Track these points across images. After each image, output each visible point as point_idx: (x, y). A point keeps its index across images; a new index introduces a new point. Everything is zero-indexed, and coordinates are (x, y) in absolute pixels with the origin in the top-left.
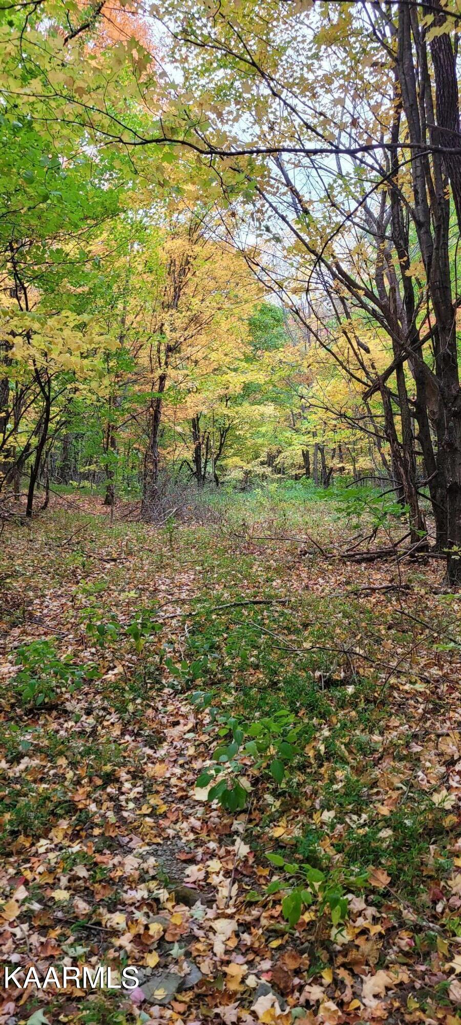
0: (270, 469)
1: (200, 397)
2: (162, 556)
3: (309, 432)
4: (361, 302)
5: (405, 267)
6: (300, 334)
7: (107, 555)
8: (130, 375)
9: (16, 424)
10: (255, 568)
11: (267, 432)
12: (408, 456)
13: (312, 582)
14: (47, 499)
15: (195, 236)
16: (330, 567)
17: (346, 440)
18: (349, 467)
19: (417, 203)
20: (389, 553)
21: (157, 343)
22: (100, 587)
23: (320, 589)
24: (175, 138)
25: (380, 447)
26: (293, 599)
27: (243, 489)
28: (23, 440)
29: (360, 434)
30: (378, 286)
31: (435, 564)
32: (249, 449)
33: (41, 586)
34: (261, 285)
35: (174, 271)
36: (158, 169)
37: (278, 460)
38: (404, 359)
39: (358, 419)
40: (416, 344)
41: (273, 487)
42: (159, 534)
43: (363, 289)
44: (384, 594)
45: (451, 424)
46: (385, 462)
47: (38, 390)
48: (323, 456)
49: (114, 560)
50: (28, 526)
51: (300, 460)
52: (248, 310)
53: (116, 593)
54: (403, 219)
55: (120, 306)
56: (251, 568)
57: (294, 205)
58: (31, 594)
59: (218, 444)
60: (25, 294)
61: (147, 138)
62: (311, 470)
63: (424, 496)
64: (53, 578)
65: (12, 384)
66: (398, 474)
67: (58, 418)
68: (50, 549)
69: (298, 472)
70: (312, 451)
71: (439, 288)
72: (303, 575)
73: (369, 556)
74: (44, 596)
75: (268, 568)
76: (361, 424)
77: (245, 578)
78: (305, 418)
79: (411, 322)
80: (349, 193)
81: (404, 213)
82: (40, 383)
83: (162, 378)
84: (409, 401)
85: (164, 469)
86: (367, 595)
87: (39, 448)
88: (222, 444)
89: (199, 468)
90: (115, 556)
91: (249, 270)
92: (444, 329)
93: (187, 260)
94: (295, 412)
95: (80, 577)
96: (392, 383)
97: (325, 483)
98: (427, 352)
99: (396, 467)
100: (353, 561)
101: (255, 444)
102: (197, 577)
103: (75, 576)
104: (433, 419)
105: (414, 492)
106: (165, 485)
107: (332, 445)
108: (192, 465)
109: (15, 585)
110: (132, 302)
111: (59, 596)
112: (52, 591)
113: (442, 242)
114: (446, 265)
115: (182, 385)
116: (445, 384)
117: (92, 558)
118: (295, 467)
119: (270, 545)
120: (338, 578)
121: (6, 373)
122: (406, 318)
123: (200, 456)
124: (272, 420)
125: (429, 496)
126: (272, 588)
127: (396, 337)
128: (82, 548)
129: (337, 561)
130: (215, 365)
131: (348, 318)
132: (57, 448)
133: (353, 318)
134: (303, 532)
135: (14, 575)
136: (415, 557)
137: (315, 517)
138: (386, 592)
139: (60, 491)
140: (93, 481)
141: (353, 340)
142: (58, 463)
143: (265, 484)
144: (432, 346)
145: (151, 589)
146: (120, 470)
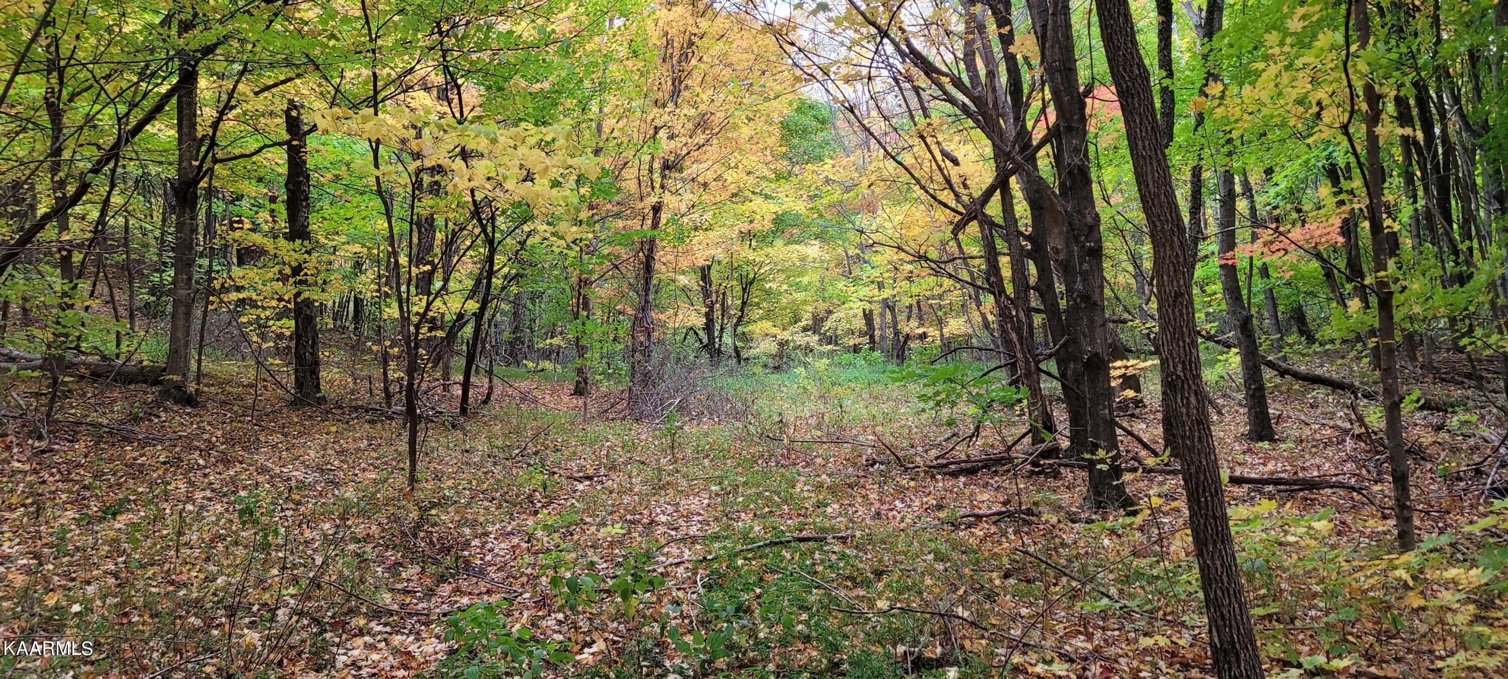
0: (816, 338)
1: (713, 235)
2: (660, 470)
3: (872, 282)
4: (945, 93)
5: (1007, 40)
6: (855, 141)
7: (579, 471)
8: (609, 206)
9: (446, 280)
10: (799, 486)
11: (810, 283)
12: (1022, 315)
13: (886, 507)
14: (491, 388)
15: (701, 6)
16: (912, 484)
17: (928, 293)
18: (933, 332)
20: (999, 461)
21: (647, 158)
22: (568, 519)
23: (899, 516)
25: (979, 304)
26: (858, 534)
27: (777, 368)
28: (454, 304)
29: (947, 282)
30: (968, 69)
31: (1070, 476)
32: (786, 308)
33: (481, 519)
34: (798, 72)
35: (671, 57)
37: (828, 324)
38: (1011, 173)
39: (945, 262)
40: (1029, 152)
41: (821, 364)
42: (655, 437)
43: (947, 75)
44: (995, 523)
45: (1086, 266)
46: (986, 325)
47: (477, 231)
48: (894, 316)
49: (590, 478)
50: (463, 429)
51: (860, 324)
52: (781, 109)
53: (593, 529)
55: (595, 109)
56: (793, 487)
58: (467, 531)
59: (739, 302)
60: (459, 94)
62: (877, 338)
63: (1049, 374)
64: (499, 507)
65: (439, 221)
66: (1008, 343)
67: (506, 270)
68: (495, 464)
69: (857, 341)
70: (877, 309)
71: (1060, 71)
72: (871, 496)
73: (969, 465)
74: (486, 534)
75: (819, 487)
76: (950, 268)
77: (785, 501)
78: (866, 262)
79: (1019, 119)
82: (480, 220)
83: (657, 208)
84: (1021, 234)
85: (660, 342)
86: (969, 526)
87: (479, 316)
88: (744, 303)
89: (711, 338)
90: (590, 472)
91: (780, 52)
92: (1069, 129)
93: (690, 40)
94: (850, 253)
95: (539, 505)
96: (994, 208)
97: (898, 356)
98: (1044, 163)
99: (1004, 331)
100: (945, 474)
101: (794, 301)
102: (713, 501)
103: (532, 502)
104: (1057, 260)
105: (1033, 369)
106: (662, 364)
107: (907, 301)
108: (701, 333)
109: (443, 518)
110: (612, 100)
111: (508, 534)
112: (498, 526)
113: (1060, 5)
114: (1068, 37)
115: (685, 219)
116: (1073, 208)
117: (556, 476)
118: (853, 334)
119: (820, 452)
120: (925, 499)
121: (432, 208)
122: (1011, 115)
123: (712, 320)
124: (817, 265)
125: (1057, 374)
126: (826, 517)
127: (998, 142)
128: (542, 460)
129: (922, 475)
130: (733, 189)
131: (926, 116)
132: (503, 313)
133: (933, 116)
134: (869, 431)
135: (442, 503)
136: (1040, 466)
137: (886, 407)
138: (999, 521)
139: (509, 377)
140: (557, 361)
141: (934, 147)
142: (506, 336)
143: (809, 360)
144: (1051, 153)
145: (645, 520)
146: (598, 345)
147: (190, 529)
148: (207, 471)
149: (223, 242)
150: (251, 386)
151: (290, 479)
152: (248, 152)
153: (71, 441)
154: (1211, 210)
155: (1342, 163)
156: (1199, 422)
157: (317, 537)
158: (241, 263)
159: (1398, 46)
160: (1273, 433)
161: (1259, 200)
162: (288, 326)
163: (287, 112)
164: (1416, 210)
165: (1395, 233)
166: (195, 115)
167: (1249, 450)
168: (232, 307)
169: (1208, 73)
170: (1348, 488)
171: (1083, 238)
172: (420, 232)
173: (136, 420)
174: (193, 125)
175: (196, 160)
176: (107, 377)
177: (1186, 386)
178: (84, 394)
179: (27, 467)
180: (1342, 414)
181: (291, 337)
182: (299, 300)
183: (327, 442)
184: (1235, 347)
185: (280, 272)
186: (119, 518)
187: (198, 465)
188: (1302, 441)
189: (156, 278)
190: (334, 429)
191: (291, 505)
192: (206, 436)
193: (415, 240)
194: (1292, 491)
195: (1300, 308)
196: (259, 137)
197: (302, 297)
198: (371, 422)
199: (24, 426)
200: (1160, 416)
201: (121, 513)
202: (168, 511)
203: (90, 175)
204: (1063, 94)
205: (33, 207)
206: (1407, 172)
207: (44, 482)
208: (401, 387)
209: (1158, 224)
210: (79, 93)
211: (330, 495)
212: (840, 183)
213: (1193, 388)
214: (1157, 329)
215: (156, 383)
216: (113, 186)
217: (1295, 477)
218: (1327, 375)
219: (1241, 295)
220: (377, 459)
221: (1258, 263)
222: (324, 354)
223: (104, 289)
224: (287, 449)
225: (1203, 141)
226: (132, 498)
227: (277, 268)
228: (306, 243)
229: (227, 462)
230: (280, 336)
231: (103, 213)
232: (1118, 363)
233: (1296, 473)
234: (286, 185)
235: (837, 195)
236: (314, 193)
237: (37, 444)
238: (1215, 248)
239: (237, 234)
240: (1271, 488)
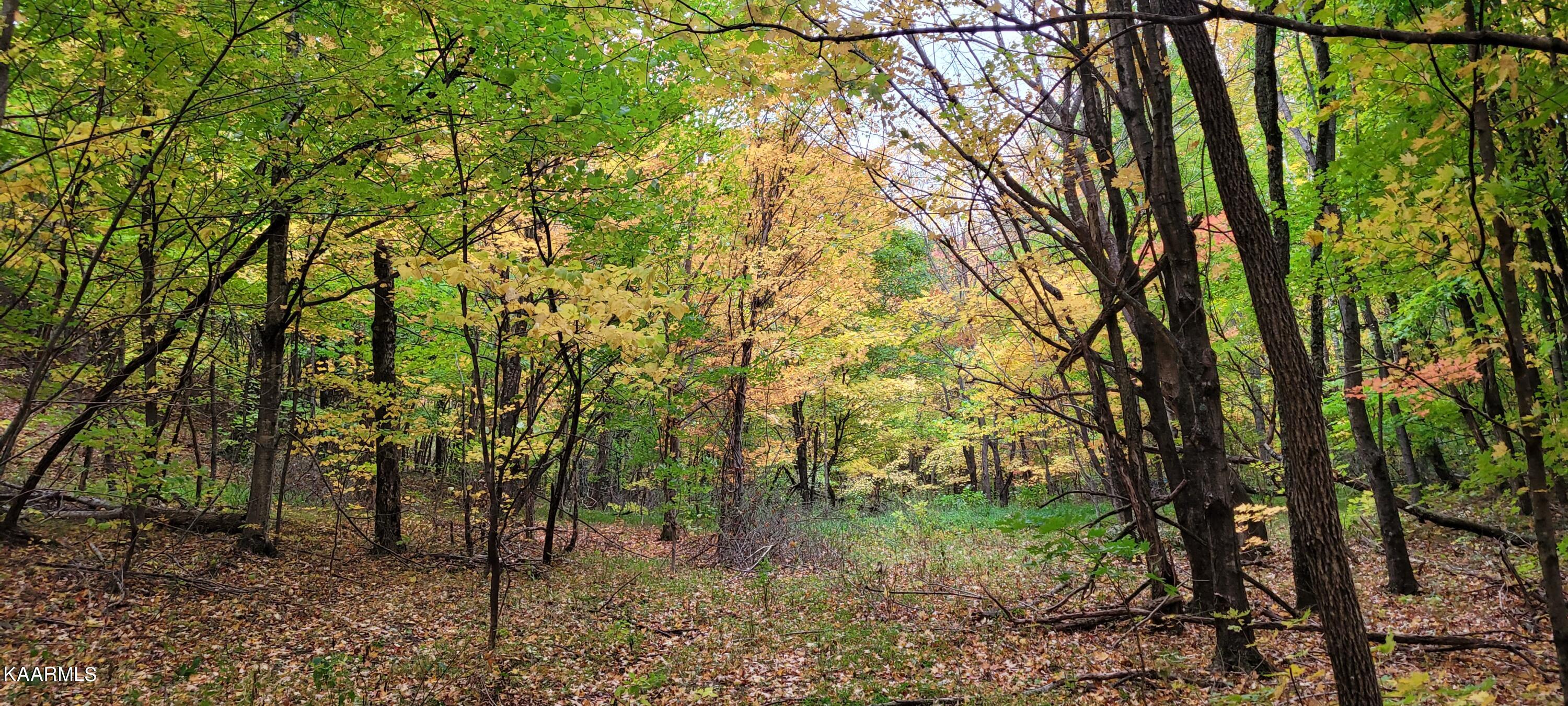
0: (914, 476)
1: (804, 370)
2: (752, 624)
3: (972, 419)
4: (1043, 222)
5: (1109, 174)
6: (950, 273)
7: (667, 625)
8: (698, 342)
9: (530, 422)
10: (901, 642)
11: (906, 419)
12: (1135, 457)
13: (996, 667)
14: (575, 534)
15: (792, 141)
16: (1023, 641)
17: (1031, 430)
18: (1038, 470)
19: (1123, 84)
20: (1116, 616)
21: (737, 294)
22: (656, 679)
23: (1010, 679)
24: (767, 21)
25: (1086, 440)
26: (967, 698)
27: (873, 510)
28: (539, 446)
29: (1052, 419)
30: (1068, 199)
31: (1195, 632)
32: (881, 446)
33: (565, 679)
34: (892, 207)
35: (762, 191)
36: (742, 62)
37: (926, 463)
38: (1119, 307)
39: (1049, 399)
40: (1136, 286)
41: (919, 507)
42: (746, 587)
43: (1046, 207)
44: (1116, 686)
45: (1203, 407)
46: (1095, 462)
47: (564, 370)
48: (996, 454)
49: (678, 633)
50: (546, 578)
51: (960, 461)
52: (873, 241)
53: (682, 690)
54: (1100, 104)
55: (684, 243)
56: (895, 644)
57: (936, 93)
58: (550, 692)
59: (832, 439)
60: (547, 232)
61: (727, 23)
62: (979, 477)
63: (1167, 521)
64: (584, 665)
65: (525, 360)
66: (1121, 486)
67: (592, 408)
68: (579, 617)
69: (958, 480)
70: (978, 448)
71: (1167, 204)
72: (979, 655)
73: (1084, 620)
74: (570, 696)
75: (923, 643)
76: (1055, 405)
77: (886, 660)
78: (965, 397)
79: (1124, 252)
80: (1016, 74)
81: (1102, 95)
82: (566, 360)
83: (747, 346)
84: (1132, 371)
85: (751, 483)
86: (1088, 690)
87: (564, 457)
88: (838, 441)
89: (804, 478)
90: (679, 626)
91: (873, 185)
92: (1179, 263)
93: (780, 174)
94: (948, 387)
95: (625, 662)
96: (1101, 344)
97: (1001, 496)
98: (1153, 295)
99: (1115, 473)
100: (1058, 630)
101: (890, 438)
102: (809, 660)
103: (618, 660)
104: (1171, 399)
105: (1150, 515)
106: (754, 508)
107: (1010, 438)
108: (793, 473)
109: (525, 677)
110: (701, 237)
111: (592, 696)
112: (582, 686)
113: (1164, 138)
114: (1174, 170)
115: (777, 355)
116: (1187, 345)
117: (643, 630)
118: (953, 471)
119: (923, 604)
120: (1038, 659)
121: (518, 347)
122: (1116, 247)
123: (805, 459)
124: (913, 400)
125: (1176, 521)
126: (931, 678)
127: (1103, 276)
128: (628, 613)
129: (1034, 630)
130: (825, 323)
131: (1027, 249)
132: (589, 453)
133: (1033, 249)
134: (974, 580)
135: (523, 661)
136: (1161, 622)
137: (991, 554)
138: (1120, 684)
139: (593, 520)
140: (643, 503)
141: (1034, 280)
142: (591, 476)
143: (908, 502)
144: (1159, 285)
145: (737, 681)
146: (685, 487)
147: (264, 691)
148: (284, 626)
149: (307, 386)
150: (330, 533)
151: (367, 635)
152: (335, 295)
153: (147, 595)
154: (1334, 342)
155: (1473, 294)
156: (1344, 592)
157: (394, 700)
158: (324, 405)
159: (1526, 174)
160: (1416, 585)
161: (1385, 331)
162: (370, 469)
163: (376, 255)
164: (1556, 346)
165: (1535, 369)
166: (285, 259)
167: (1391, 603)
168: (314, 452)
169: (1325, 203)
170: (1503, 647)
171: (1198, 377)
172: (505, 371)
173: (213, 571)
174: (283, 269)
175: (285, 304)
176: (187, 526)
177: (1327, 551)
178: (162, 544)
179: (102, 623)
180: (1490, 563)
181: (372, 481)
182: (382, 444)
183: (406, 593)
184: (1368, 489)
185: (363, 415)
186: (192, 678)
187: (275, 620)
188: (1448, 594)
189: (239, 420)
190: (413, 580)
191: (368, 664)
192: (283, 588)
193: (500, 379)
194: (1442, 651)
195: (1436, 445)
196: (346, 279)
197: (385, 441)
198: (451, 571)
199: (100, 578)
200: (1290, 565)
201: (195, 673)
202: (242, 671)
203: (179, 321)
204: (1171, 227)
205: (121, 352)
206: (1544, 301)
207: (118, 639)
208: (483, 534)
209: (1286, 375)
210: (172, 240)
211: (408, 653)
212: (938, 317)
213: (1335, 553)
214: (1282, 471)
215: (235, 531)
216: (201, 332)
217: (1445, 636)
218: (1471, 520)
219: (1371, 434)
220: (457, 612)
221: (1387, 399)
222: (406, 499)
223: (186, 432)
224: (365, 602)
225: (1321, 271)
226: (206, 656)
227: (362, 411)
228: (391, 385)
229: (303, 616)
230: (361, 481)
231: (191, 358)
232: (1242, 508)
233: (1444, 630)
234: (373, 327)
235: (935, 331)
236: (399, 333)
237: (113, 598)
238: (1341, 383)
239: (322, 377)
240: (1418, 647)
